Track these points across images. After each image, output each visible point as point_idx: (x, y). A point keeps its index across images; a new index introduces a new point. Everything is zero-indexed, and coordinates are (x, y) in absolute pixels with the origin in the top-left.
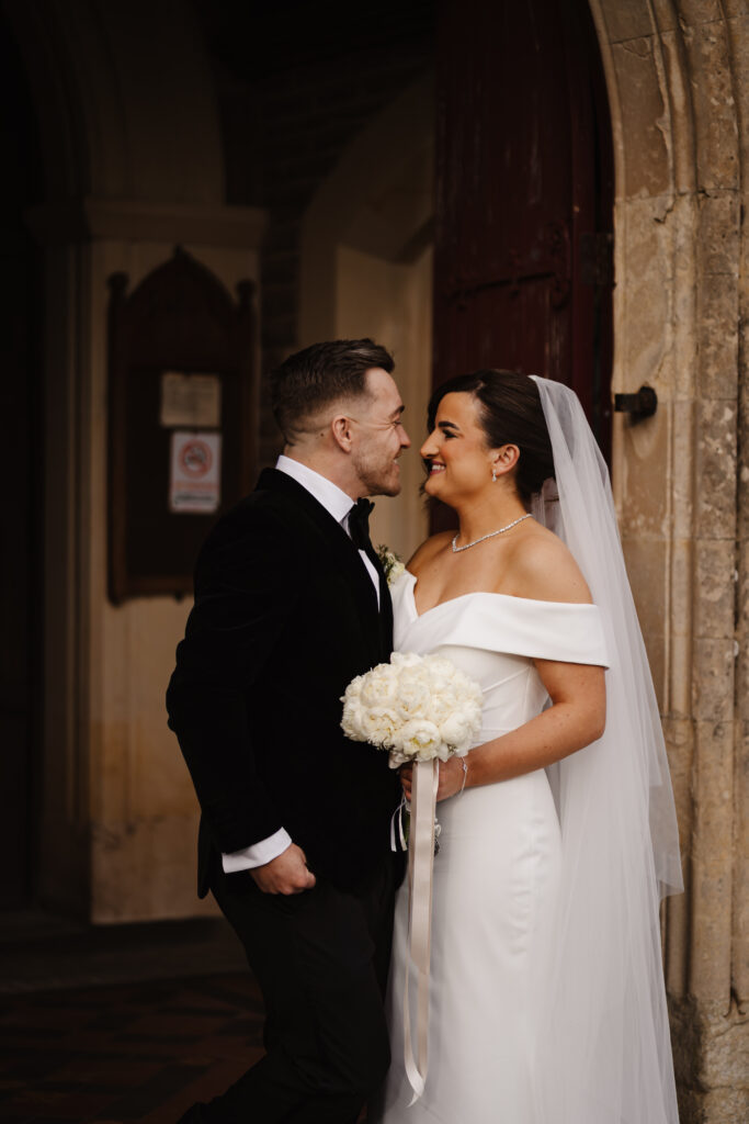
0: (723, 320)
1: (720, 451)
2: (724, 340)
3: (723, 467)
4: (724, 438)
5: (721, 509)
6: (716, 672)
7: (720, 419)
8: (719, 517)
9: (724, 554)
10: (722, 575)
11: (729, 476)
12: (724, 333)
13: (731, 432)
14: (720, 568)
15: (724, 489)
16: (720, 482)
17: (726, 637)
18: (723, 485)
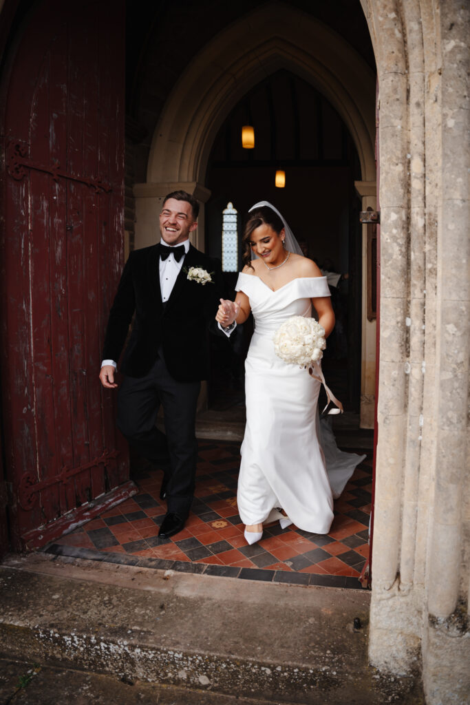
0: (389, 156)
1: (389, 241)
2: (390, 169)
3: (390, 251)
4: (391, 232)
5: (389, 278)
6: (386, 384)
7: (388, 219)
8: (388, 283)
9: (391, 307)
10: (390, 321)
11: (394, 257)
12: (390, 164)
13: (396, 228)
14: (389, 316)
15: (391, 265)
16: (389, 260)
17: (393, 362)
18: (390, 262)
